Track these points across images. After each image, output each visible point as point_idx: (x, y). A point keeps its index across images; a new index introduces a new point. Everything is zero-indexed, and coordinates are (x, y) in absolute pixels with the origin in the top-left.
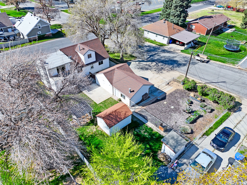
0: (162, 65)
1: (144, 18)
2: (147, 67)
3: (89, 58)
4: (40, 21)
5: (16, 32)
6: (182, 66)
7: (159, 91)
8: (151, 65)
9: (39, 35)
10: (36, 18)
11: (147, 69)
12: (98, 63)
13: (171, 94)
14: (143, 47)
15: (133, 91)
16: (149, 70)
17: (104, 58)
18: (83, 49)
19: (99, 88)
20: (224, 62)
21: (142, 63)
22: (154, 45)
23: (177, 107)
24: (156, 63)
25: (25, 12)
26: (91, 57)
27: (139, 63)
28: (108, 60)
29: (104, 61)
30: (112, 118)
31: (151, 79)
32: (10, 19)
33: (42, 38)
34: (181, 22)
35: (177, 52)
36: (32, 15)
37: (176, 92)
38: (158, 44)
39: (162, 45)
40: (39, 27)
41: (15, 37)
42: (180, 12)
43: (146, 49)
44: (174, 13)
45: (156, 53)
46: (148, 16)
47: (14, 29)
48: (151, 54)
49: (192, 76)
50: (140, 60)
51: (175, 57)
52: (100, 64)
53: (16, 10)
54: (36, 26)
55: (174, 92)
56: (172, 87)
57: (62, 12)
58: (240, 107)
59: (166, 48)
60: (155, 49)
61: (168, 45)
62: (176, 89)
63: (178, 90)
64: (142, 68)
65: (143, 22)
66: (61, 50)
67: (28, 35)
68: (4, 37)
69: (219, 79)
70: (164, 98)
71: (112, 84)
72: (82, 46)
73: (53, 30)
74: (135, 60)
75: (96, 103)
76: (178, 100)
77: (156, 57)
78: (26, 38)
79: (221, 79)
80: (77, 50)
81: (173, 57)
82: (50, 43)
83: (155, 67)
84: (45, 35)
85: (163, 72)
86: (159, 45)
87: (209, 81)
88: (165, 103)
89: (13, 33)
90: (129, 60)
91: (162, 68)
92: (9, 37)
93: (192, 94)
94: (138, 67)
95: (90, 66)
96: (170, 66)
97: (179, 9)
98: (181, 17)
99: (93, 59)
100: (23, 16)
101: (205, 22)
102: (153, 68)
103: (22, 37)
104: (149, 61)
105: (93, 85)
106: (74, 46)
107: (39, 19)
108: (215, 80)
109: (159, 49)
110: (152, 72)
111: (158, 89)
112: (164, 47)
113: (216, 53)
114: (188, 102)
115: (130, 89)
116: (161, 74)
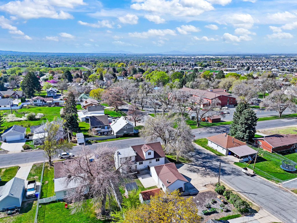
0: (210, 171)
1: (219, 128)
2: (196, 170)
3: (149, 155)
4: (128, 123)
5: (110, 130)
6: (227, 175)
7: (194, 189)
8: (200, 169)
9: (125, 133)
10: (126, 121)
11: (195, 172)
12: (155, 160)
13: (203, 193)
14: (202, 154)
15: (170, 183)
16: (196, 173)
17: (161, 157)
18: (146, 148)
19: (151, 178)
20: (268, 179)
21: (194, 166)
22: (213, 154)
23: (201, 202)
24: (206, 169)
25: (121, 113)
26: (150, 154)
27: (191, 166)
28: (164, 158)
29: (160, 159)
30: (147, 195)
31: (194, 179)
32: (109, 118)
33: (126, 136)
34: (247, 137)
35: (230, 163)
36: (123, 119)
37: (208, 192)
38: (217, 153)
39: (221, 155)
40: (126, 128)
41: (108, 133)
42: (245, 128)
43: (203, 156)
44: (240, 128)
45: (210, 161)
46: (224, 127)
47: (109, 127)
48: (205, 161)
49: (230, 184)
50: (193, 164)
51: (225, 167)
52: (157, 161)
53: (115, 110)
54: (124, 127)
55: (206, 192)
56: (207, 189)
57: (149, 115)
58: (254, 214)
59: (222, 158)
60: (212, 157)
61: (226, 156)
62: (209, 190)
63: (210, 191)
64: (191, 171)
65: (216, 132)
66: (132, 147)
67: (117, 133)
68: (101, 132)
69: (252, 191)
70: (195, 195)
71: (158, 175)
72: (146, 146)
73: (136, 130)
74: (189, 163)
75: (144, 187)
76: (206, 198)
77: (208, 164)
78: (115, 134)
79: (254, 192)
80: (142, 148)
81: (223, 167)
82: (130, 140)
83: (202, 172)
84: (128, 134)
85: (207, 176)
86: (217, 155)
87: (243, 191)
88: (194, 198)
89: (107, 130)
90: (183, 162)
91: (208, 174)
92: (104, 132)
93: (219, 196)
94: (188, 169)
95: (148, 161)
96: (216, 173)
97: (244, 126)
98: (246, 133)
99: (152, 156)
100: (118, 117)
101: (271, 140)
102: (201, 172)
103: (112, 133)
104: (201, 166)
105: (147, 175)
106: (142, 145)
107: (127, 122)
108: (249, 191)
109: (215, 157)
110: (198, 175)
111: (195, 188)
112: (221, 157)
113: (269, 170)
114: (212, 201)
115: (167, 180)
116: (204, 177)
